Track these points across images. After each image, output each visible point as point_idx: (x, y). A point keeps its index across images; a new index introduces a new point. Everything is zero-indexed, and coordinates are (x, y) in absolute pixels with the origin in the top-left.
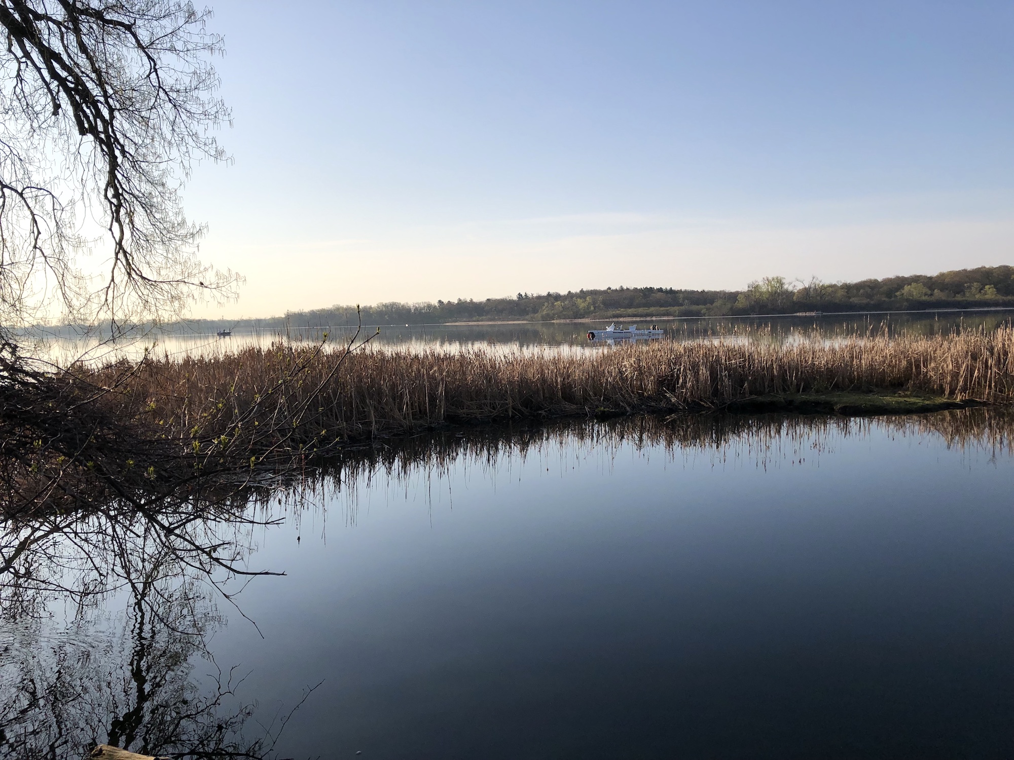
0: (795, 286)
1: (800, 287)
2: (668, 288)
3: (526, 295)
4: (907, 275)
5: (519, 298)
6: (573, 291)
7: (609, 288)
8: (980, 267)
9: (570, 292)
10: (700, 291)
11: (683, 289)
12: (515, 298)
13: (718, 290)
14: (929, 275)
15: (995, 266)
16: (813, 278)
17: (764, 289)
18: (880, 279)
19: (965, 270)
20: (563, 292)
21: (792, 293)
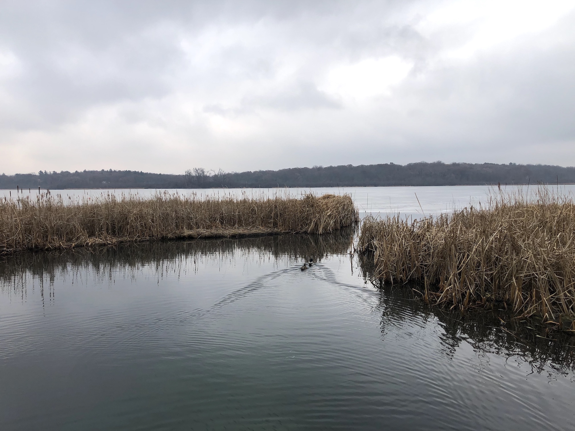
0: (210, 173)
1: (213, 174)
2: (140, 171)
3: (45, 172)
4: (264, 171)
5: (40, 174)
6: (79, 171)
7: (103, 170)
8: (296, 167)
9: (77, 171)
10: (158, 173)
11: (149, 172)
12: (37, 174)
13: (169, 174)
14: (274, 171)
15: (302, 168)
16: (220, 170)
17: (194, 174)
18: (252, 171)
19: (290, 169)
20: (72, 171)
21: (209, 176)
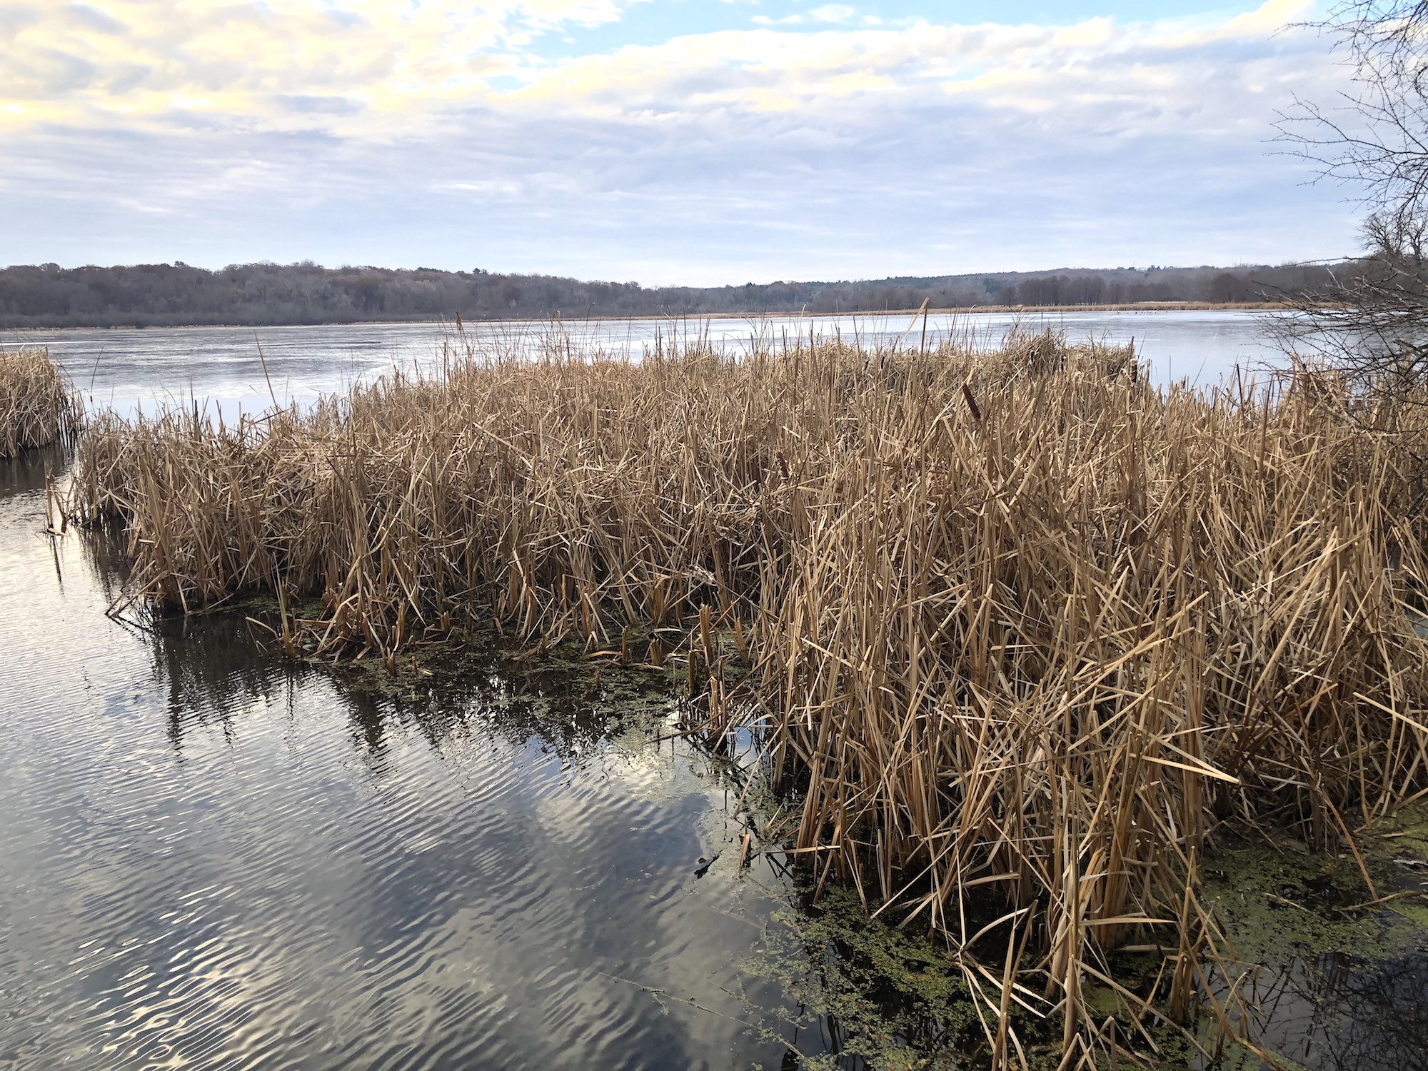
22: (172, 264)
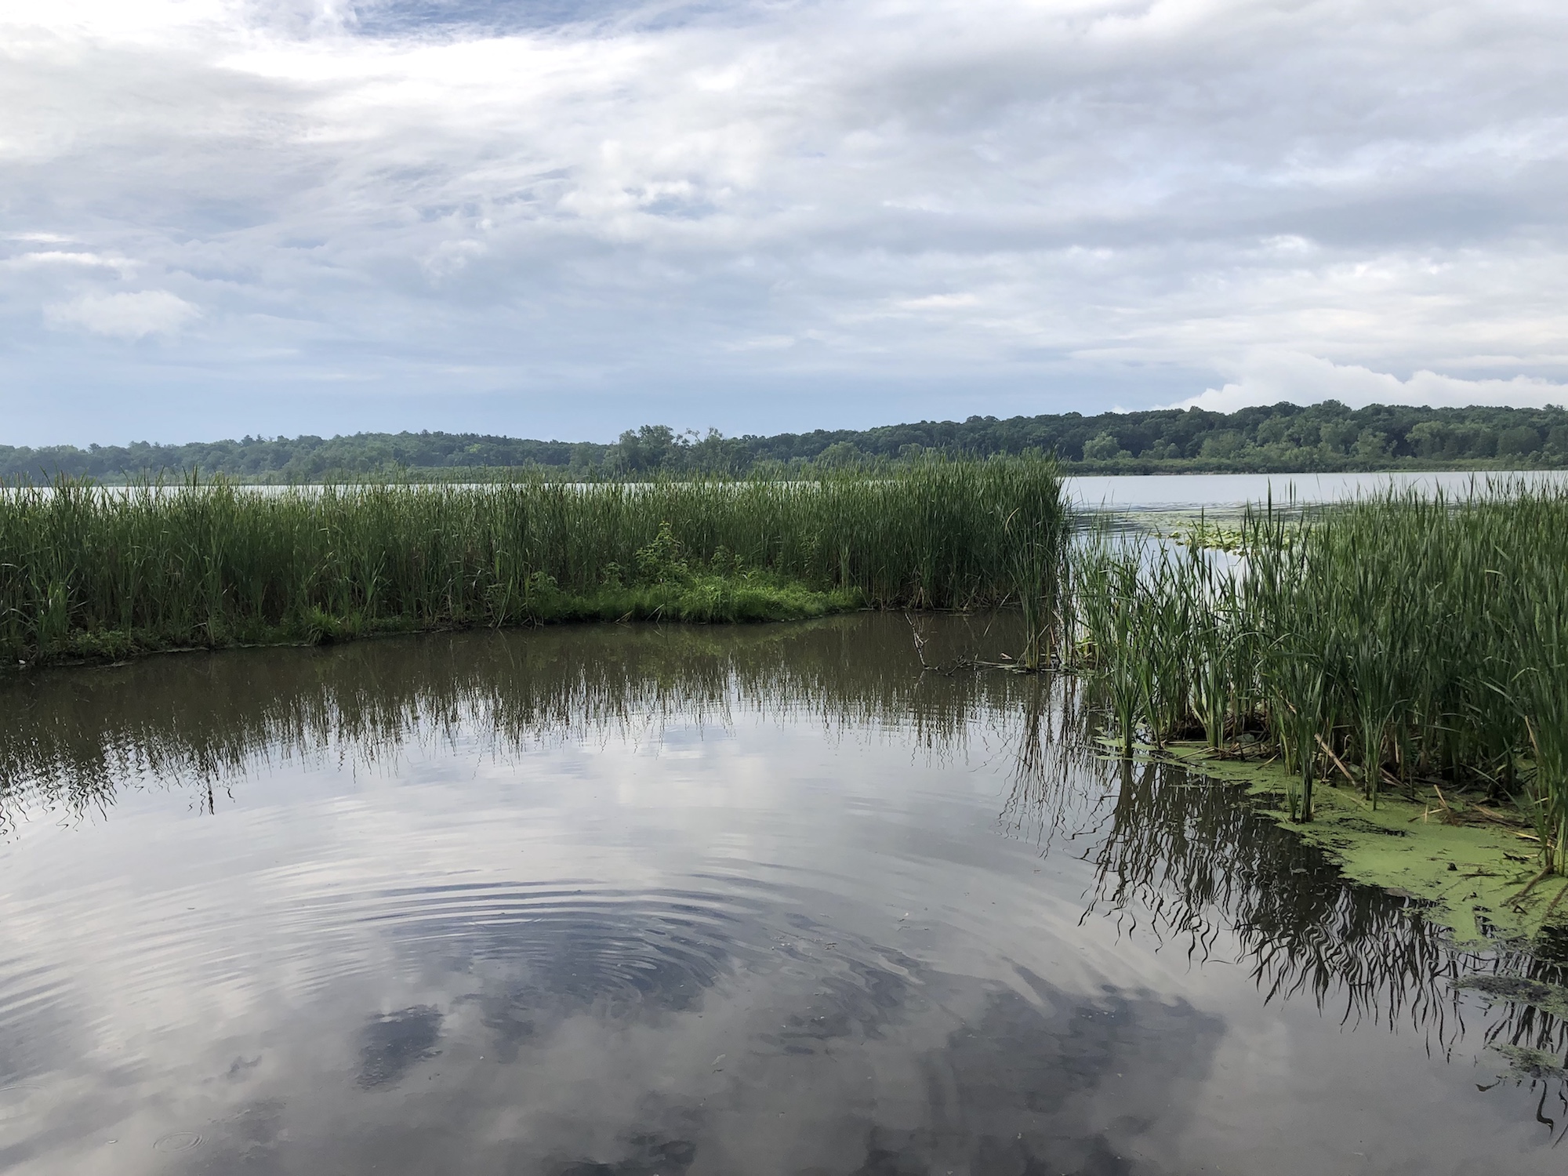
0: (686, 441)
4: (831, 428)
5: (246, 441)
6: (344, 435)
8: (921, 421)
9: (338, 436)
10: (549, 441)
12: (239, 441)
15: (937, 421)
16: (711, 430)
17: (642, 445)
19: (902, 425)
20: (328, 436)
21: (682, 450)
22: (1187, 409)
